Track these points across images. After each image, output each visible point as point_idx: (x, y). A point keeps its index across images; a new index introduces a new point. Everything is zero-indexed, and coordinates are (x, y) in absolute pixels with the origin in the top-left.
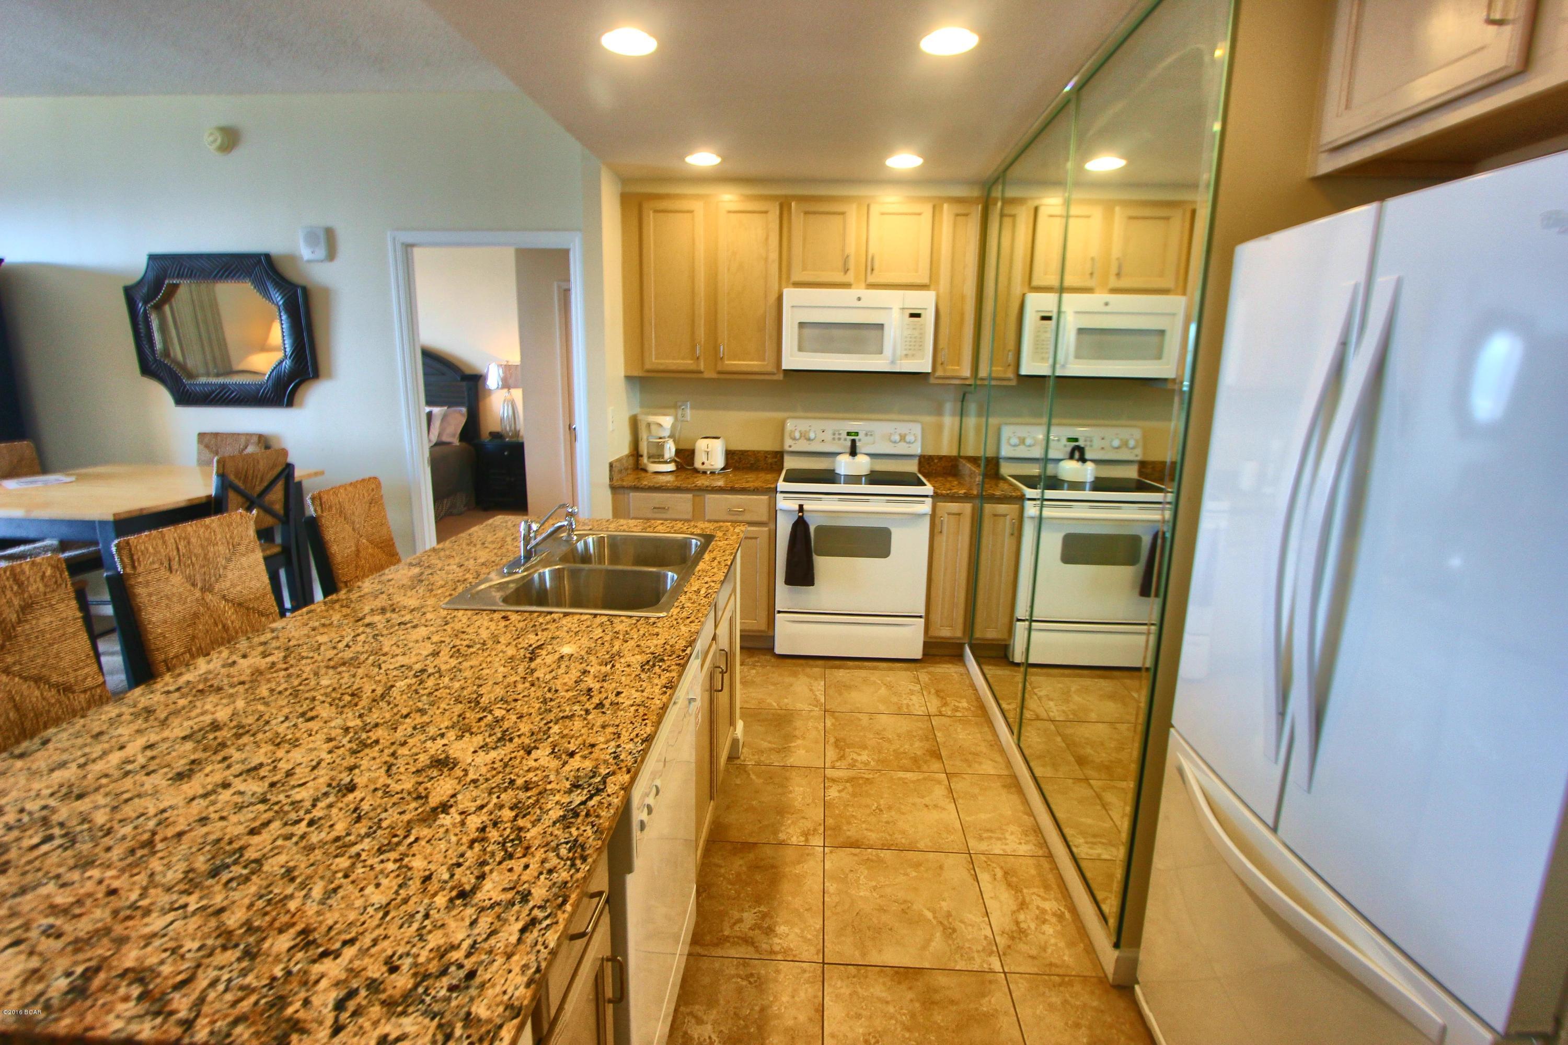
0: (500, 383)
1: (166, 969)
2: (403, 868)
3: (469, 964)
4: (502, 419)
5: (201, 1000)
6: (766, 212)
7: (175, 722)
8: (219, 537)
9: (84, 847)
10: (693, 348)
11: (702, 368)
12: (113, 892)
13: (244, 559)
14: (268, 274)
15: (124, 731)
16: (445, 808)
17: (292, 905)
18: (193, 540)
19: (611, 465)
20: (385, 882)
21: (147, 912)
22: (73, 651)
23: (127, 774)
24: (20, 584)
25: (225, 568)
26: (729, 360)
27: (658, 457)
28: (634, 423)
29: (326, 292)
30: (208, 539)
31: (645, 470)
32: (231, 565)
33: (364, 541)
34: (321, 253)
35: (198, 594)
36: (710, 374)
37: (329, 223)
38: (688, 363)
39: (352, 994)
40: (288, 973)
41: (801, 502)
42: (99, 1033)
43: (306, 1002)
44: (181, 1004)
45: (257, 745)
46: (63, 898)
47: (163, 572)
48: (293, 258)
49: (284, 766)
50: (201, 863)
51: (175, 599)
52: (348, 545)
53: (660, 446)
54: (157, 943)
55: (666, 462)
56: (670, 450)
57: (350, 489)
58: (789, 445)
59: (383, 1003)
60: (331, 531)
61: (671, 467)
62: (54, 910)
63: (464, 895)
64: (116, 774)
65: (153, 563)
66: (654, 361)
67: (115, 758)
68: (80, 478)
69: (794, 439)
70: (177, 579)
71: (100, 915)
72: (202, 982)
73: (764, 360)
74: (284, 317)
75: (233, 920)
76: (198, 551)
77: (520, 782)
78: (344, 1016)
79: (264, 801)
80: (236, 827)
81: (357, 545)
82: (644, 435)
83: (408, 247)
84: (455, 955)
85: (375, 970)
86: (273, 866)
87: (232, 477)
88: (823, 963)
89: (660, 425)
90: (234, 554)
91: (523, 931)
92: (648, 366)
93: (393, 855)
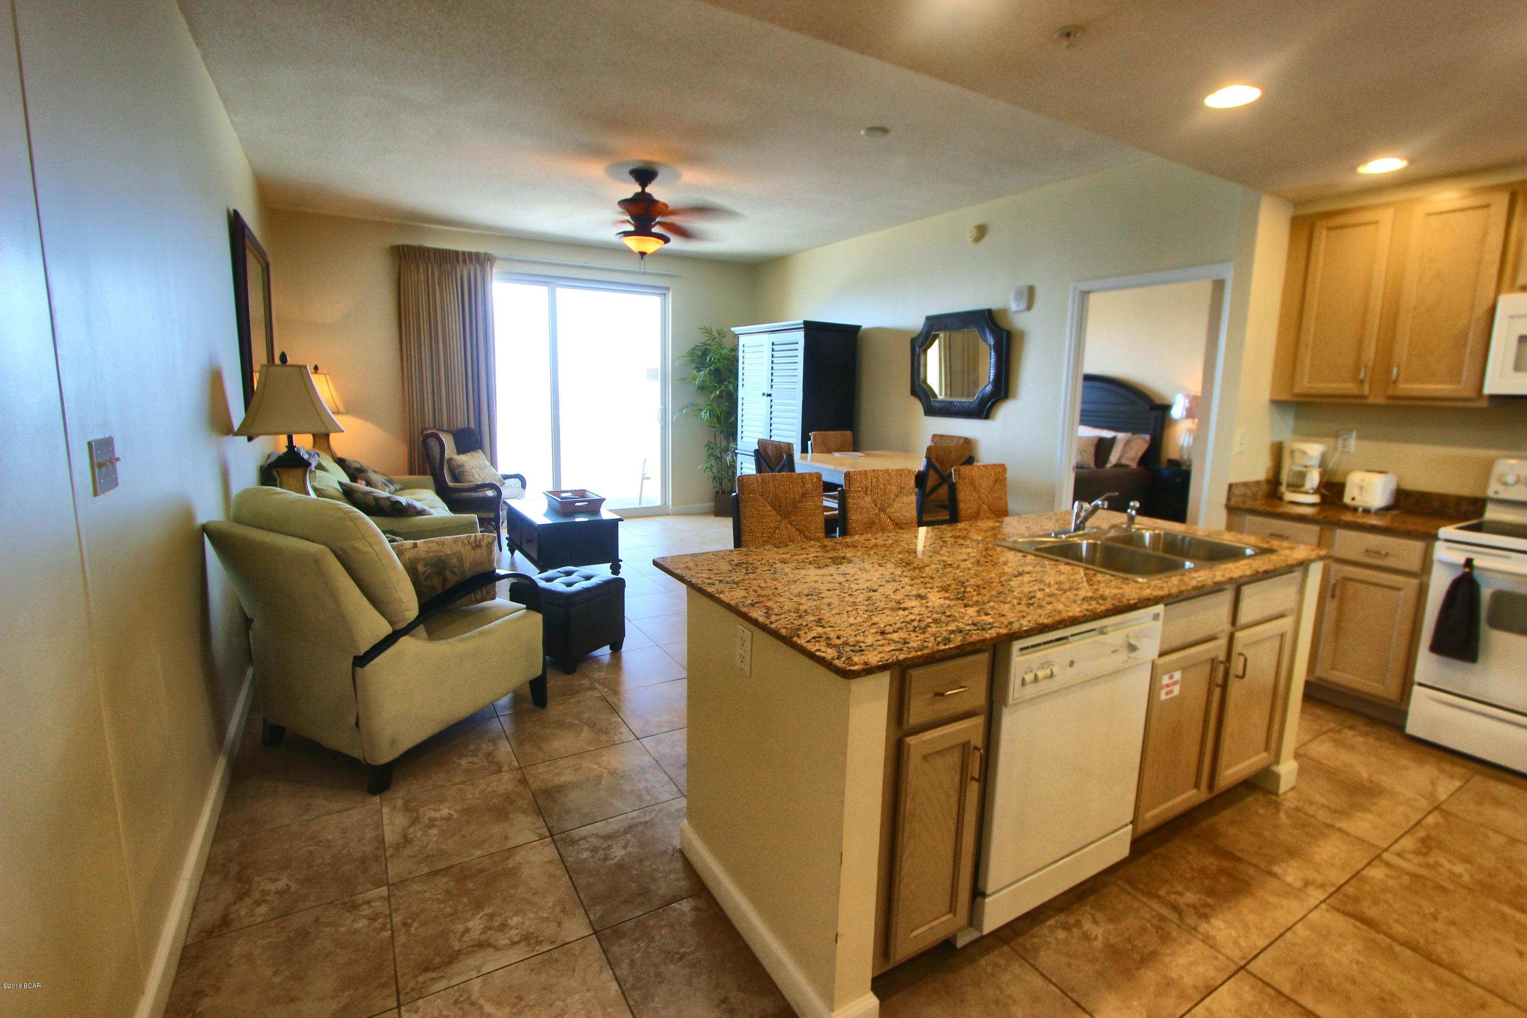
0: (1185, 413)
1: (776, 610)
2: (870, 617)
3: (863, 648)
4: (1182, 448)
5: (779, 620)
6: (1487, 206)
7: (831, 552)
8: (894, 480)
9: (777, 576)
10: (1357, 370)
11: (1366, 390)
12: (776, 589)
13: (905, 498)
14: (988, 324)
15: (812, 550)
16: (904, 609)
17: (823, 612)
18: (881, 480)
19: (1231, 486)
20: (859, 618)
21: (781, 596)
22: (816, 522)
23: (804, 562)
24: (803, 483)
25: (894, 500)
26: (1406, 381)
27: (1296, 486)
28: (1278, 452)
29: (1022, 334)
30: (888, 481)
31: (1281, 499)
32: (897, 500)
33: (985, 507)
34: (1023, 305)
35: (877, 511)
36: (1377, 399)
37: (1031, 283)
38: (1350, 387)
39: (820, 637)
40: (807, 625)
41: (1470, 556)
42: (751, 614)
43: (806, 633)
44: (773, 618)
45: (853, 568)
46: (763, 585)
47: (862, 494)
48: (1004, 312)
49: (856, 577)
50: (806, 592)
51: (865, 510)
52: (972, 506)
53: (1302, 476)
54: (778, 604)
55: (1307, 493)
56: (1313, 479)
57: (983, 469)
58: (1493, 489)
59: (827, 643)
60: (962, 494)
61: (1315, 499)
62: (759, 587)
63: (883, 633)
64: (800, 561)
65: (859, 487)
66: (1306, 384)
67: (805, 556)
68: (867, 455)
69: (1505, 484)
70: (868, 499)
71: (769, 592)
72: (783, 616)
73: (1458, 383)
74: (993, 354)
75: (802, 608)
76: (882, 487)
77: (948, 613)
78: (813, 640)
79: (840, 584)
80: (824, 587)
81: (979, 508)
82: (1286, 464)
83: (1085, 294)
84: (862, 644)
85: (832, 635)
86: (826, 601)
87: (934, 460)
88: (1243, 967)
89: (1304, 453)
90: (900, 493)
91: (893, 650)
92: (1298, 389)
93: (868, 613)
